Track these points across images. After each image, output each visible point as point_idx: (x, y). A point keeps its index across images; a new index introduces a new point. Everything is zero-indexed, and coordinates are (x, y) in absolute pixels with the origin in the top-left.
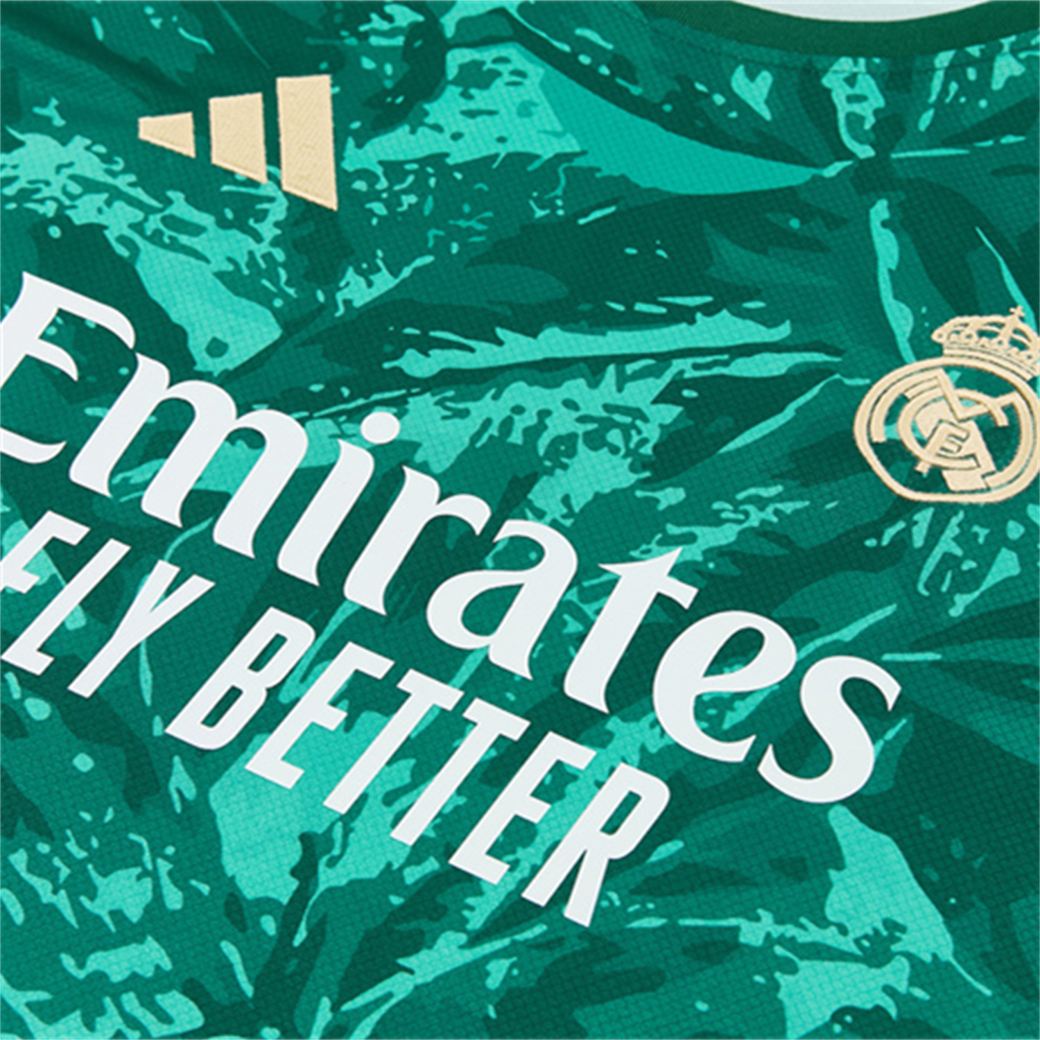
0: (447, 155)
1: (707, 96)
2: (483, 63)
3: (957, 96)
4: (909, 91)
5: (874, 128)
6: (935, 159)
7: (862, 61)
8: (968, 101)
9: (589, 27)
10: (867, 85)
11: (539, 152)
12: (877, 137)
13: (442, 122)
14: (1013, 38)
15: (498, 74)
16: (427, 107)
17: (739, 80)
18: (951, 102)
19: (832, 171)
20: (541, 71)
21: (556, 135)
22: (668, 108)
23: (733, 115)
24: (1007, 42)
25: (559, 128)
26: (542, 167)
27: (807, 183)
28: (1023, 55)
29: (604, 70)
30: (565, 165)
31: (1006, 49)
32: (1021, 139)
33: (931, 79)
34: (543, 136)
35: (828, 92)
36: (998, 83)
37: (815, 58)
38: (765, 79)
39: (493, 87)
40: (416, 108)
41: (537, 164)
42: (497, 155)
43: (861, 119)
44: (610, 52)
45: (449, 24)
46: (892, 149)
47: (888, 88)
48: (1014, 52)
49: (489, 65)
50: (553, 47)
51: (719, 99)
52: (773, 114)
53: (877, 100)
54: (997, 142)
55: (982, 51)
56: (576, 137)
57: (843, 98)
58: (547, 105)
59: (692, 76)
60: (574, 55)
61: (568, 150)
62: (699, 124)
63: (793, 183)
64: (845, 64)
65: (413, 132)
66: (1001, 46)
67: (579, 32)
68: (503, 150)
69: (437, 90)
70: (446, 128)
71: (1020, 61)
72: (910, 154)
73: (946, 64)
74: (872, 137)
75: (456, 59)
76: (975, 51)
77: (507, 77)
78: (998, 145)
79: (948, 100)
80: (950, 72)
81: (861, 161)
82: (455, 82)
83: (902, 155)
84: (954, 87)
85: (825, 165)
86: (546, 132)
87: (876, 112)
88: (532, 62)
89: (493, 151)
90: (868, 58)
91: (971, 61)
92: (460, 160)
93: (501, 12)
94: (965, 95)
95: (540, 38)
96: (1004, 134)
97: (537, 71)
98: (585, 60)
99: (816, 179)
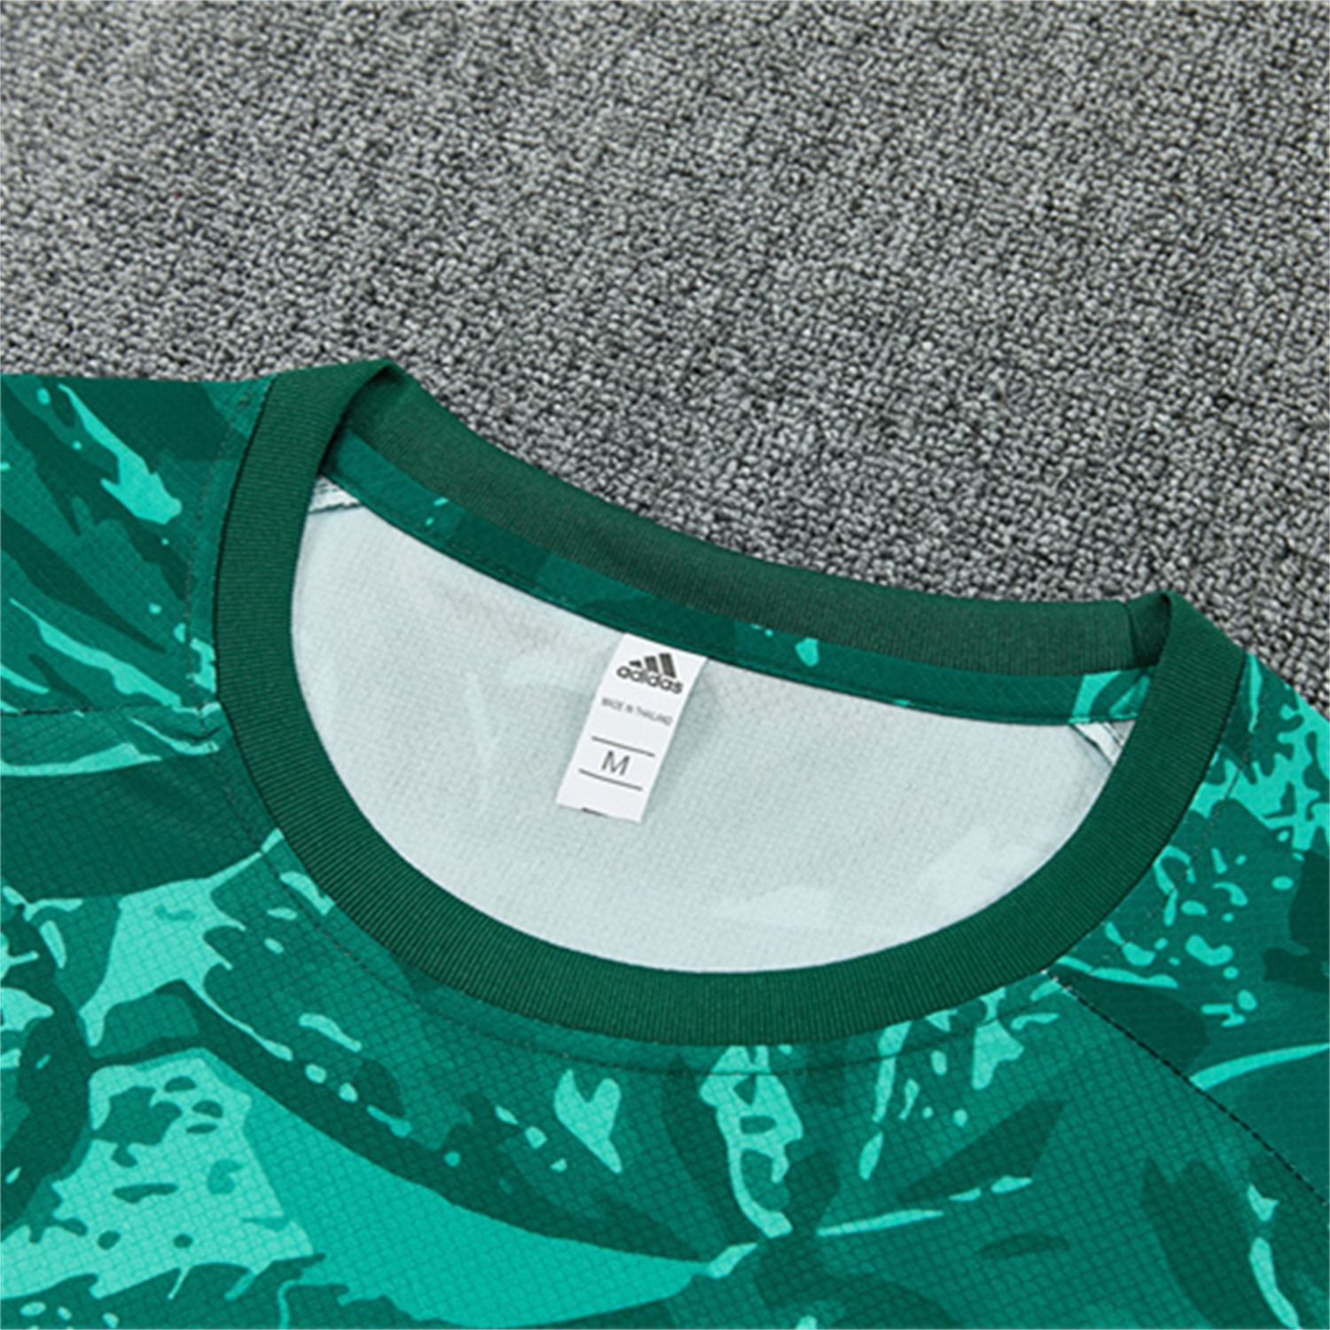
0: (91, 1279)
1: (517, 1131)
2: (151, 1092)
3: (918, 1106)
4: (841, 1102)
5: (787, 1178)
6: (890, 1233)
7: (762, 1051)
8: (936, 1114)
9: (322, 1011)
10: (774, 1098)
11: (244, 1262)
12: (794, 1195)
13: (83, 1215)
14: (1000, 993)
15: (174, 1111)
16: (58, 1186)
17: (567, 1101)
18: (909, 1118)
19: (724, 1264)
20: (246, 1099)
21: (274, 1224)
22: (453, 1159)
23: (560, 1165)
24: (992, 999)
25: (278, 1213)
26: (251, 1293)
27: (683, 1293)
28: (1018, 1023)
29: (348, 1093)
30: (289, 1284)
31: (992, 1012)
32: (1025, 1182)
33: (875, 1078)
34: (251, 1227)
35: (710, 1111)
36: (982, 1076)
37: (686, 1051)
38: (609, 1093)
39: (168, 1136)
40: (40, 1191)
41: (241, 1287)
42: (176, 1272)
43: (767, 1162)
44: (356, 1055)
45: (93, 1018)
46: (818, 1219)
47: (808, 1101)
48: (1004, 1016)
49: (160, 1096)
50: (264, 1052)
51: (536, 1137)
52: (623, 1160)
53: (790, 1127)
54: (986, 1189)
55: (952, 1019)
56: (304, 1226)
57: (736, 1121)
58: (256, 1164)
59: (490, 1094)
60: (300, 1064)
61: (293, 1254)
62: (505, 1187)
63: (662, 1294)
64: (735, 1057)
65: (35, 1238)
66: (983, 1008)
67: (306, 1020)
68: (185, 1261)
69: (75, 1153)
70: (89, 1224)
71: (1013, 1033)
72: (849, 1228)
73: (897, 1047)
74: (786, 1193)
75: (106, 1085)
76: (940, 1020)
77: (191, 1118)
78: (990, 1198)
79: (903, 1116)
80: (906, 1060)
81: (770, 1242)
82: (106, 1133)
83: (835, 1231)
84: (912, 1089)
85: (713, 1254)
86: (255, 1220)
87: (789, 1149)
88: (231, 1084)
89: (170, 1266)
90: (772, 1044)
91: (936, 1039)
92: (115, 1288)
93: (177, 989)
94: (931, 1104)
95: (244, 1035)
96: (998, 1175)
97: (238, 1100)
98: (316, 1074)
99: (700, 1282)
